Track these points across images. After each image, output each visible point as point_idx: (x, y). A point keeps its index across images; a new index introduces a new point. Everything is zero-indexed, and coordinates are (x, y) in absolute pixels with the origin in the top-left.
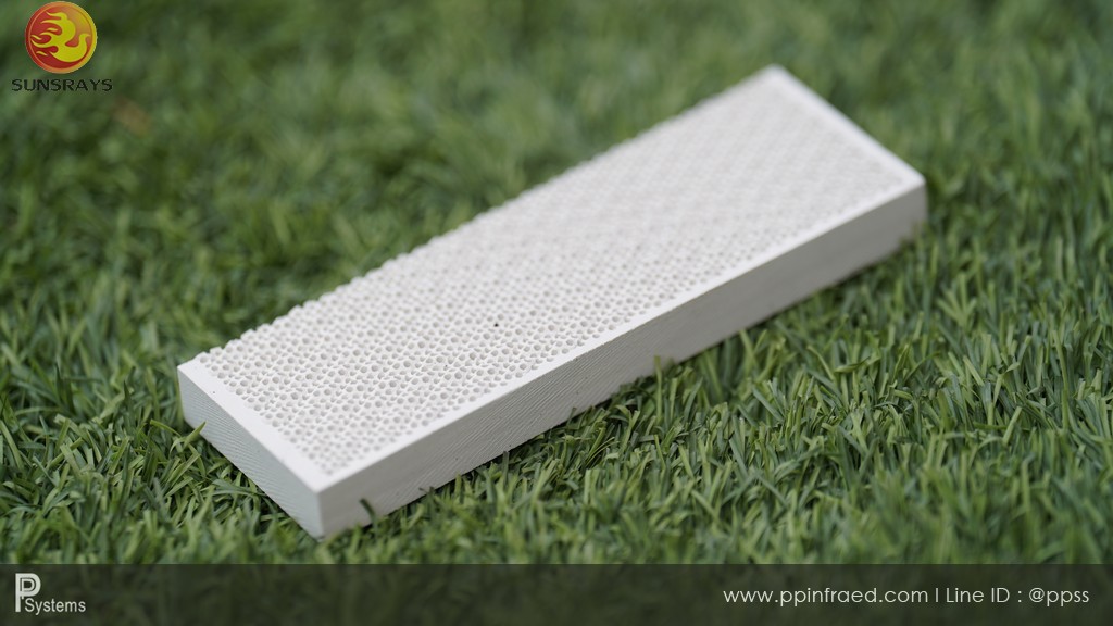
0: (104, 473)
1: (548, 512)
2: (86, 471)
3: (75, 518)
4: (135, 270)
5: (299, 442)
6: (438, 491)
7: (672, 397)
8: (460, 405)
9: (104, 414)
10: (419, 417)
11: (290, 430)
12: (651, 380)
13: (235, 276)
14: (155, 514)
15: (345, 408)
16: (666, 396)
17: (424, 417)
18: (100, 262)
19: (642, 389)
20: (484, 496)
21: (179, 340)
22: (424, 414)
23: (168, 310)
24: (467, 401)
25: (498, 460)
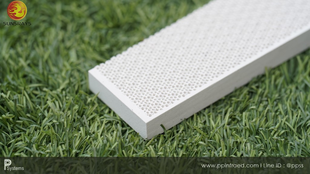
0: (63, 111)
1: (231, 129)
2: (56, 110)
3: (55, 130)
4: (64, 28)
5: (137, 103)
6: (187, 120)
7: (273, 82)
8: (196, 88)
9: (61, 88)
10: (181, 93)
11: (133, 98)
12: (264, 76)
13: (103, 32)
14: (84, 128)
15: (153, 89)
16: (270, 82)
17: (183, 94)
18: (51, 24)
19: (260, 79)
20: (205, 122)
21: (84, 57)
22: (183, 92)
23: (79, 45)
24: (198, 87)
25: (209, 107)
